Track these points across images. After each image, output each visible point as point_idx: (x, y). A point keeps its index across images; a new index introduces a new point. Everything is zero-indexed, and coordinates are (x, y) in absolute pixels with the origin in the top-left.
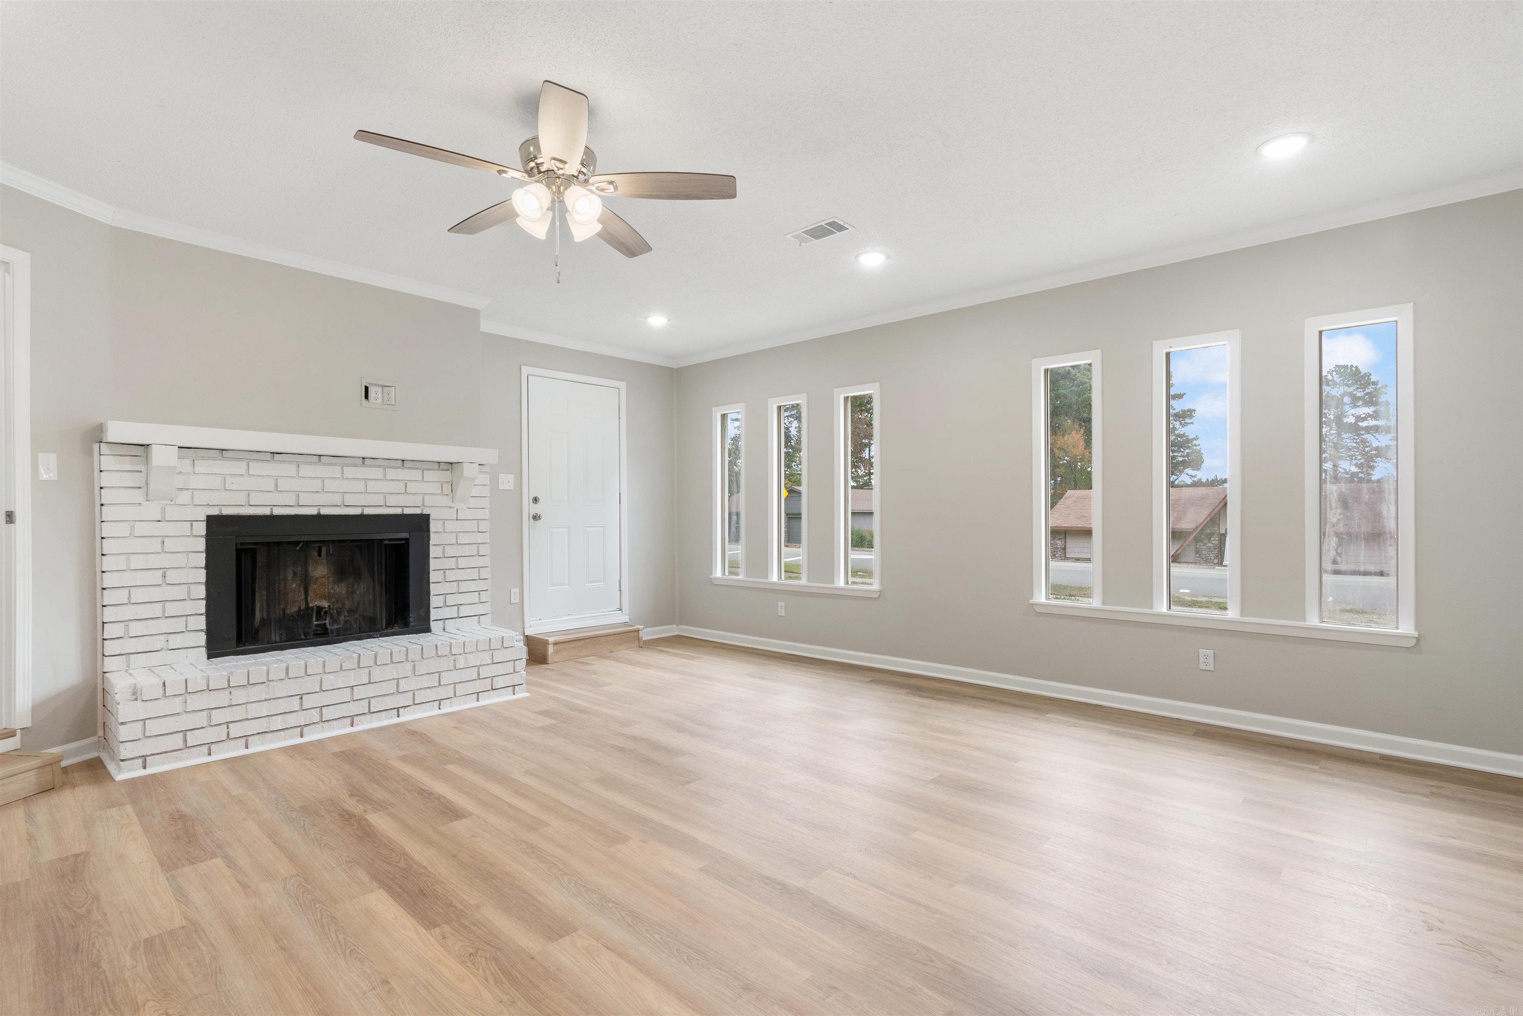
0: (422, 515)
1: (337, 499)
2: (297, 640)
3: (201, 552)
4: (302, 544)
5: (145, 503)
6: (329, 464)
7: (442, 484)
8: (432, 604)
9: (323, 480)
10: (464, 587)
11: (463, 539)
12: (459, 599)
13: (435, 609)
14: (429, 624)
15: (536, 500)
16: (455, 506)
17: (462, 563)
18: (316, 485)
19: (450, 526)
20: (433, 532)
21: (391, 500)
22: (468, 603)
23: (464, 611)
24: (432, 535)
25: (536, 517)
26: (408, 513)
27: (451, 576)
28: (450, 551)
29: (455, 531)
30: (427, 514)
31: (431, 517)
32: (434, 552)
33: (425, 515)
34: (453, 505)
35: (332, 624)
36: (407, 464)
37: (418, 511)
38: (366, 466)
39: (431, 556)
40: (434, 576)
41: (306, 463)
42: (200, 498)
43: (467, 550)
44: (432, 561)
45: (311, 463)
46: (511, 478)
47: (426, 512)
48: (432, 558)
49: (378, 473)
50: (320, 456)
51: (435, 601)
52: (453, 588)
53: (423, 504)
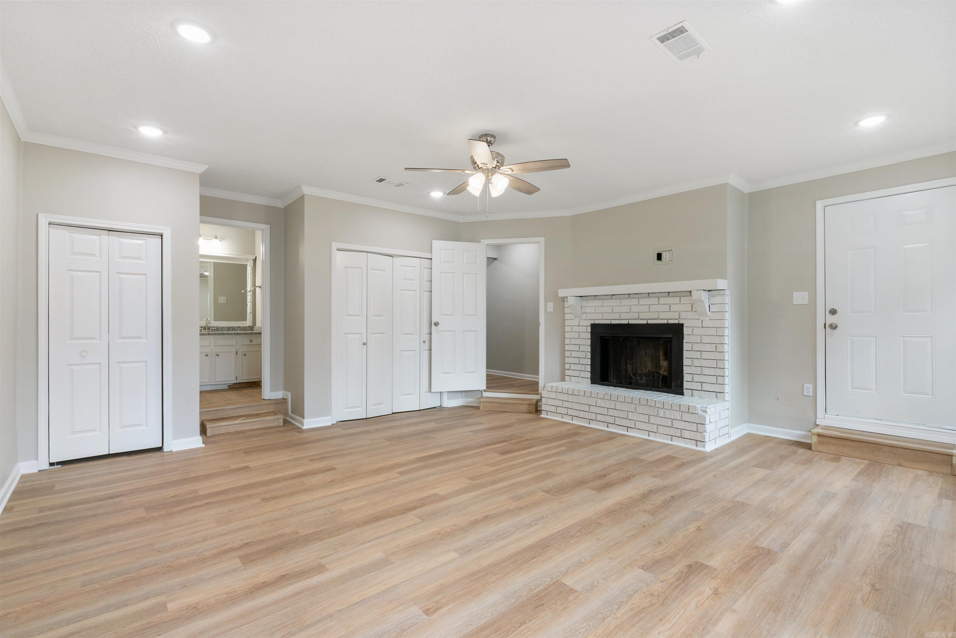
0: (679, 324)
1: (636, 316)
2: (621, 384)
3: (589, 339)
4: (623, 338)
5: (575, 319)
6: (634, 298)
7: (692, 305)
8: (685, 379)
9: (630, 306)
10: (706, 371)
11: (706, 340)
12: (703, 379)
13: (687, 382)
14: (683, 391)
15: (833, 312)
16: (700, 318)
17: (705, 355)
18: (627, 309)
19: (696, 331)
20: (685, 334)
21: (662, 316)
22: (709, 382)
23: (706, 387)
24: (685, 337)
25: (834, 327)
26: (671, 323)
27: (696, 363)
28: (696, 347)
29: (700, 334)
30: (682, 324)
31: (685, 326)
32: (686, 347)
33: (680, 324)
34: (699, 318)
35: (640, 380)
36: (671, 294)
37: (676, 322)
38: (650, 297)
39: (684, 349)
40: (686, 362)
41: (624, 298)
42: (590, 317)
43: (708, 348)
44: (685, 352)
45: (626, 298)
46: (805, 294)
47: (681, 322)
48: (685, 350)
49: (655, 301)
50: (629, 294)
51: (686, 377)
52: (698, 371)
53: (679, 318)
